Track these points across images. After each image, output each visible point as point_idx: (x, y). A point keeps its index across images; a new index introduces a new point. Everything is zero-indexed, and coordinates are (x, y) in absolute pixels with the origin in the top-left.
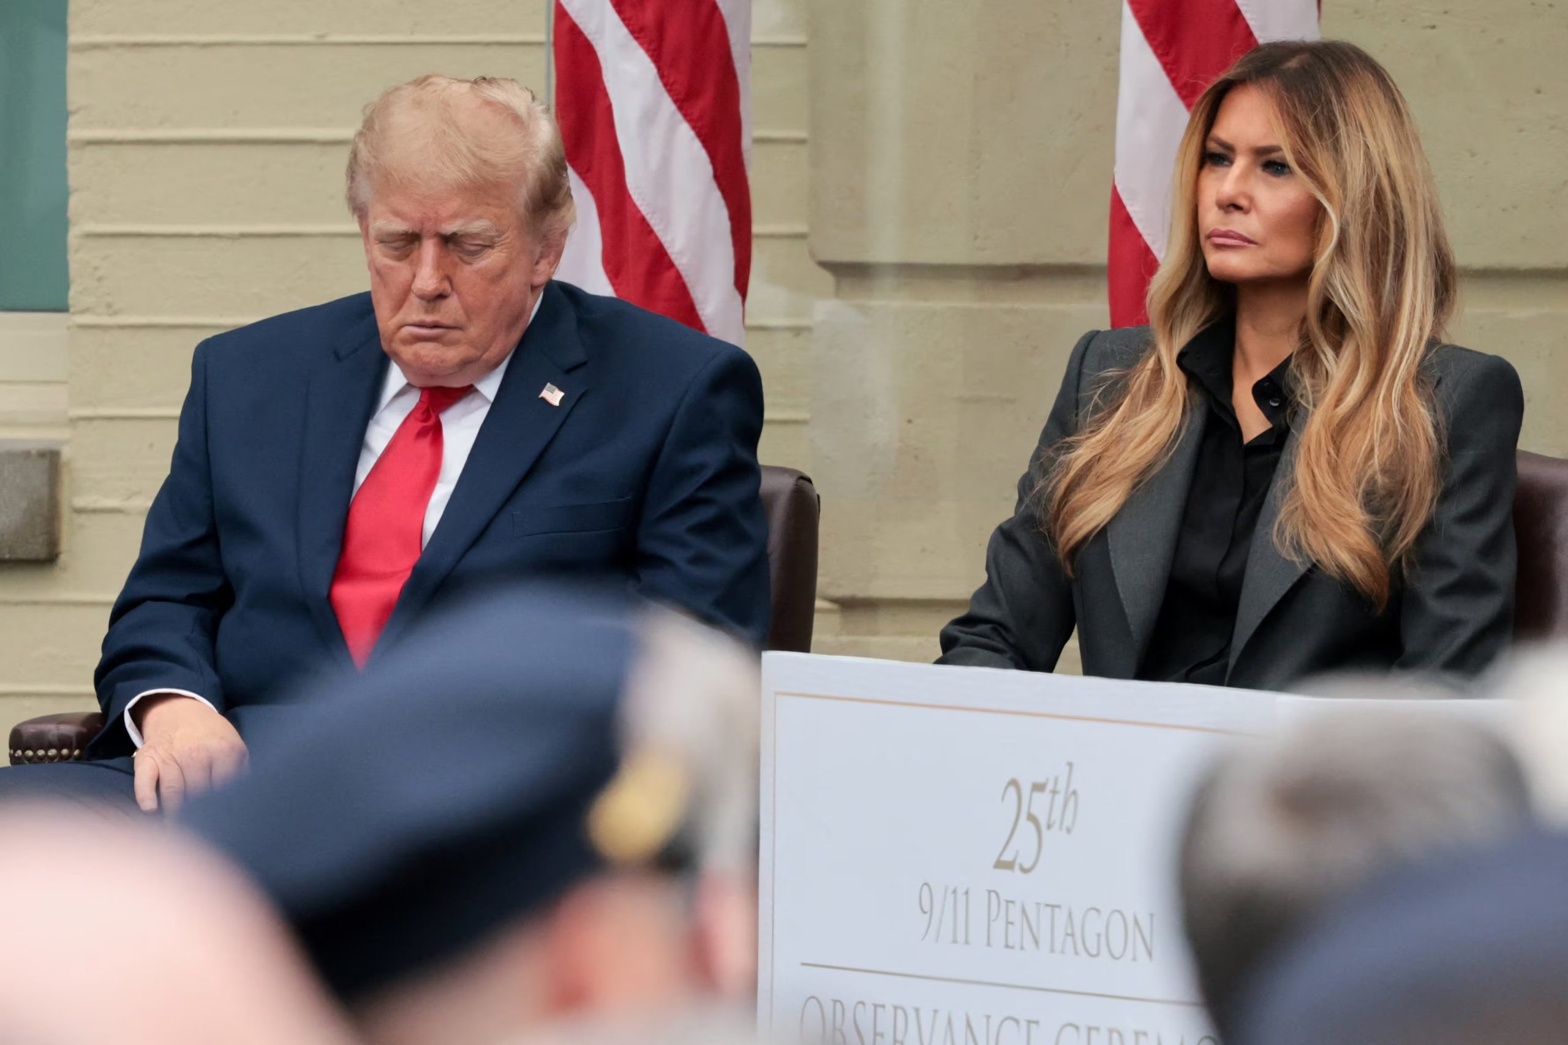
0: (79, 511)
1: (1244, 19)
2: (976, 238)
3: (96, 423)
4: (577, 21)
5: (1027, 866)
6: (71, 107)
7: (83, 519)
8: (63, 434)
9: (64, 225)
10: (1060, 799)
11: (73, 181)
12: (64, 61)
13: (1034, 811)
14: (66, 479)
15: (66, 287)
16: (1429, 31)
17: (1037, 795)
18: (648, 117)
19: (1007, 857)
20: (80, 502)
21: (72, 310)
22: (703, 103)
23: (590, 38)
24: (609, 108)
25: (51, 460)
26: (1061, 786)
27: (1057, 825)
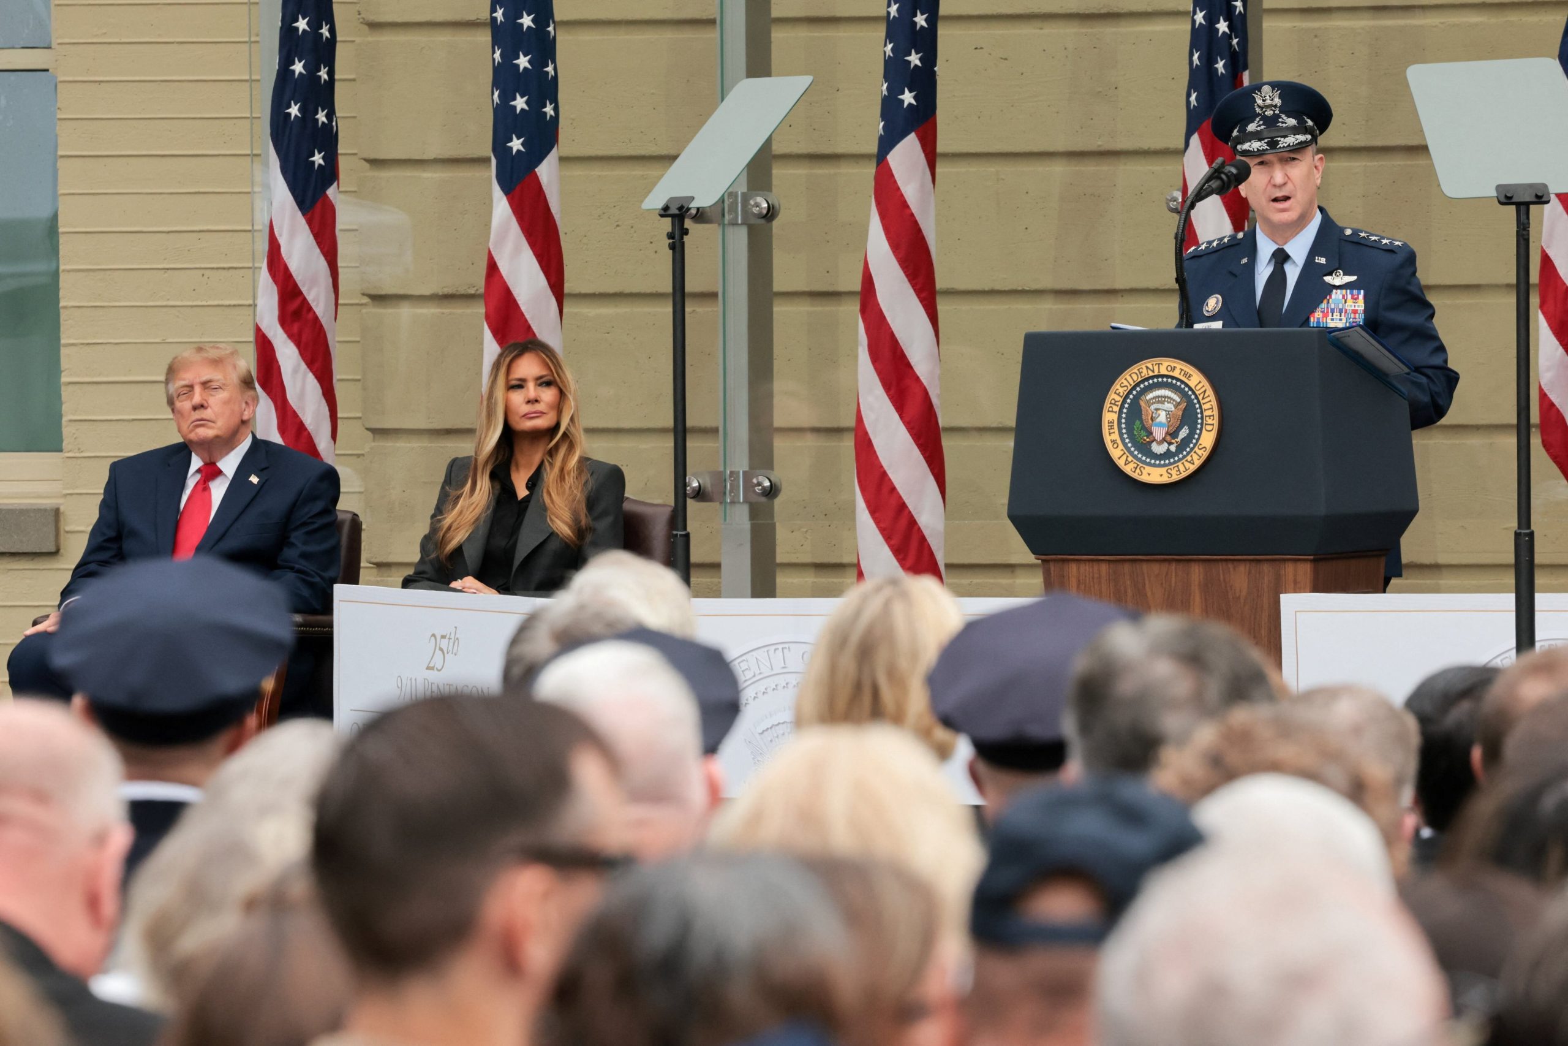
0: (67, 532)
1: (532, 329)
2: (429, 418)
3: (74, 496)
4: (265, 332)
5: (439, 668)
6: (62, 369)
7: (69, 535)
8: (60, 501)
9: (61, 416)
10: (452, 641)
11: (64, 398)
12: (59, 351)
13: (441, 646)
14: (62, 519)
15: (61, 441)
16: (606, 335)
17: (443, 640)
18: (295, 371)
19: (431, 665)
20: (68, 528)
21: (64, 451)
22: (317, 365)
23: (270, 339)
24: (279, 368)
25: (57, 513)
26: (452, 636)
27: (451, 652)
